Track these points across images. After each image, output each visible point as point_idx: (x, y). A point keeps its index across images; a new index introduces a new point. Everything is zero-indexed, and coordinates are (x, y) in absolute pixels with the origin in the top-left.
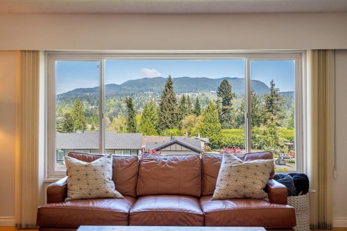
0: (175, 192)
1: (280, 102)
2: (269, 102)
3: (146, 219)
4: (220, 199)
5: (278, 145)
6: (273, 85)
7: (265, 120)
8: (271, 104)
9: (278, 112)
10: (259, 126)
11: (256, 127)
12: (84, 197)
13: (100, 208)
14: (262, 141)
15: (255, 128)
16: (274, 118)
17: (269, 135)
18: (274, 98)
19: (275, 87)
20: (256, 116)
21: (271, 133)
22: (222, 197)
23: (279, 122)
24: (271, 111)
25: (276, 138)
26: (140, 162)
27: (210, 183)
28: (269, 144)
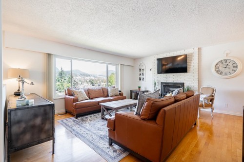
1: (64, 74)
2: (60, 74)
7: (59, 81)
9: (64, 78)
14: (58, 88)
16: (62, 80)
17: (61, 85)
18: (62, 73)
19: (63, 69)
22: (111, 96)
23: (64, 81)
24: (61, 77)
25: (63, 87)
26: (88, 90)
27: (106, 94)
28: (60, 89)
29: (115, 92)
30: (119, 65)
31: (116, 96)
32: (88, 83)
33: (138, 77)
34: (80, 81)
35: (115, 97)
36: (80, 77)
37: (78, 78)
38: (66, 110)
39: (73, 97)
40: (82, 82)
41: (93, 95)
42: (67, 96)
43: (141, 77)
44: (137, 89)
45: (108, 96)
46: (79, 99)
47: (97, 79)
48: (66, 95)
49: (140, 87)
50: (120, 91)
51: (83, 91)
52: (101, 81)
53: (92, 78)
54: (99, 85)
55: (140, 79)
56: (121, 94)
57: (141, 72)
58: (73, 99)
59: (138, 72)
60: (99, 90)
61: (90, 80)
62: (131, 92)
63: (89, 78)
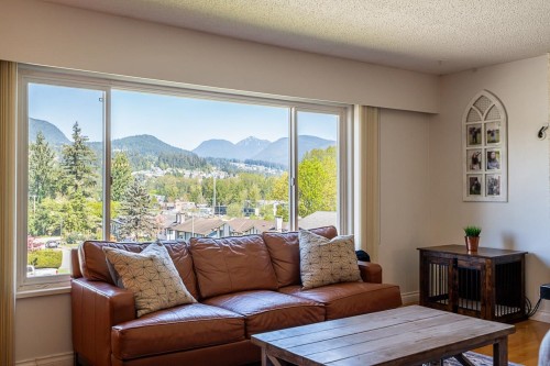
0: (252, 286)
1: (87, 158)
2: (71, 158)
3: (269, 321)
4: (313, 288)
5: (87, 227)
6: (77, 131)
7: (64, 188)
8: (75, 160)
9: (86, 175)
10: (54, 197)
11: (48, 198)
12: (164, 306)
13: (207, 317)
14: (60, 221)
15: (47, 201)
16: (79, 184)
17: (72, 211)
18: (80, 151)
19: (81, 135)
20: (48, 181)
21: (75, 208)
22: (317, 284)
23: (88, 190)
24: (75, 173)
25: (84, 217)
26: (190, 250)
27: (285, 270)
28: (71, 226)
29: (337, 263)
30: (357, 111)
31: (341, 283)
32: (194, 198)
33: (465, 174)
34: (160, 188)
35: (340, 292)
36: (160, 173)
37: (148, 174)
38: (76, 355)
39: (110, 293)
40: (168, 196)
41: (217, 280)
42: (81, 283)
43: (483, 174)
44: (460, 240)
45: (295, 282)
46: (142, 303)
47: (237, 179)
48: (77, 275)
49: (473, 235)
50: (363, 256)
51: (162, 254)
52: (255, 189)
53: (215, 174)
54: (249, 211)
55: (475, 188)
56: (370, 275)
57: (483, 147)
58: (112, 301)
59: (465, 149)
60: (251, 247)
61: (207, 183)
62: (426, 257)
63: (198, 175)
